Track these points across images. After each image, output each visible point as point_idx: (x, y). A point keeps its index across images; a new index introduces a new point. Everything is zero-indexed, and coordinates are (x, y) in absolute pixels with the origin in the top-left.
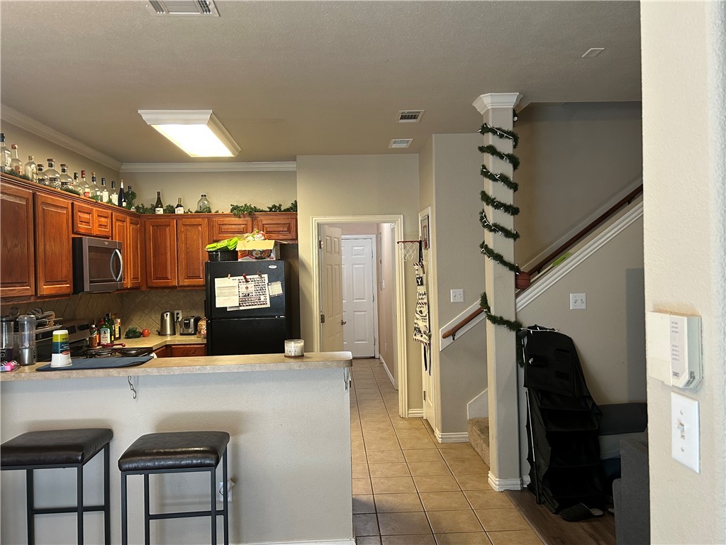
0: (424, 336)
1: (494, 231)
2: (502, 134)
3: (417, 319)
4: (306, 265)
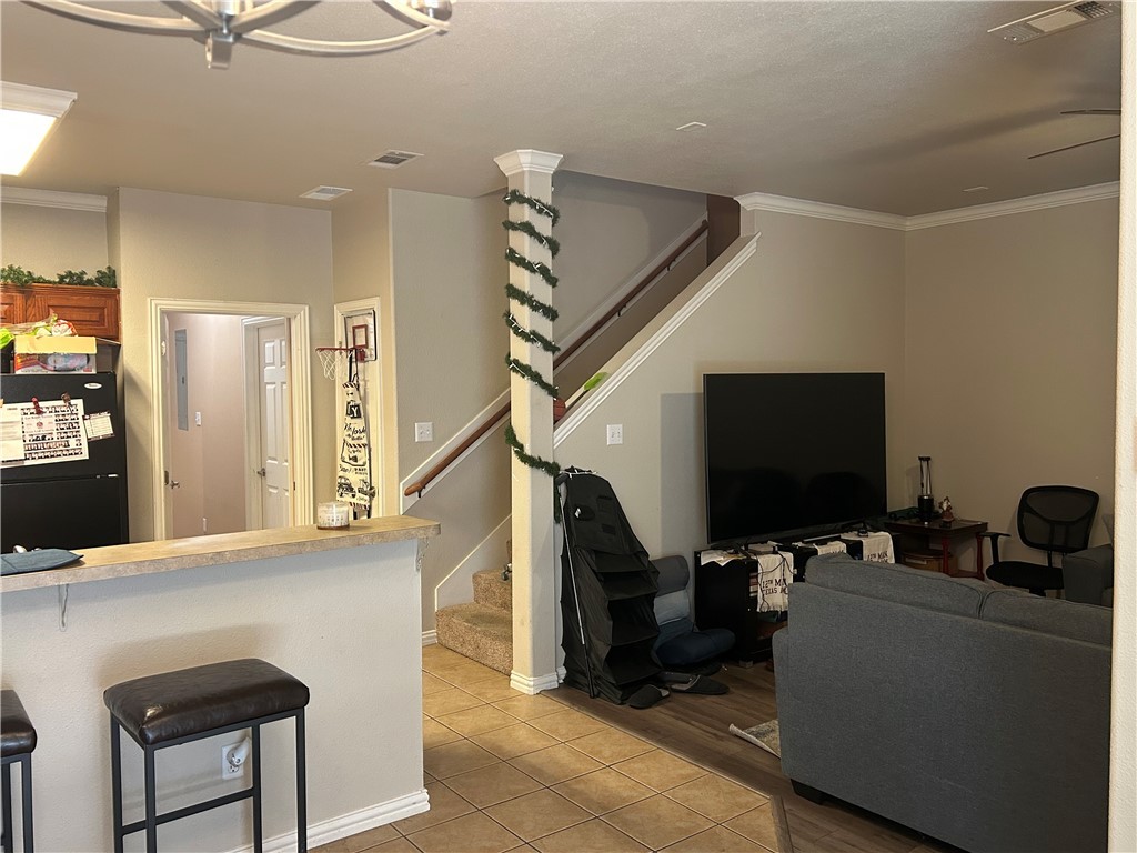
0: (358, 495)
1: (532, 341)
2: (540, 208)
3: (345, 470)
4: (138, 381)
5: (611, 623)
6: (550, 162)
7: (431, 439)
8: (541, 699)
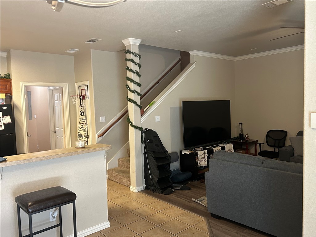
0: (84, 138)
1: (134, 93)
2: (135, 55)
3: (80, 131)
4: (18, 106)
5: (158, 171)
6: (138, 42)
7: (105, 121)
8: (139, 193)
